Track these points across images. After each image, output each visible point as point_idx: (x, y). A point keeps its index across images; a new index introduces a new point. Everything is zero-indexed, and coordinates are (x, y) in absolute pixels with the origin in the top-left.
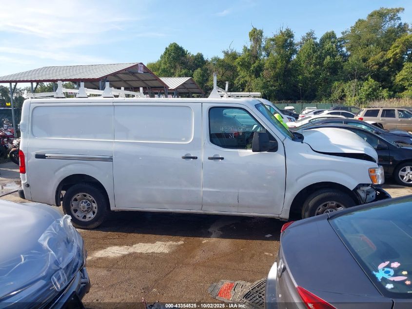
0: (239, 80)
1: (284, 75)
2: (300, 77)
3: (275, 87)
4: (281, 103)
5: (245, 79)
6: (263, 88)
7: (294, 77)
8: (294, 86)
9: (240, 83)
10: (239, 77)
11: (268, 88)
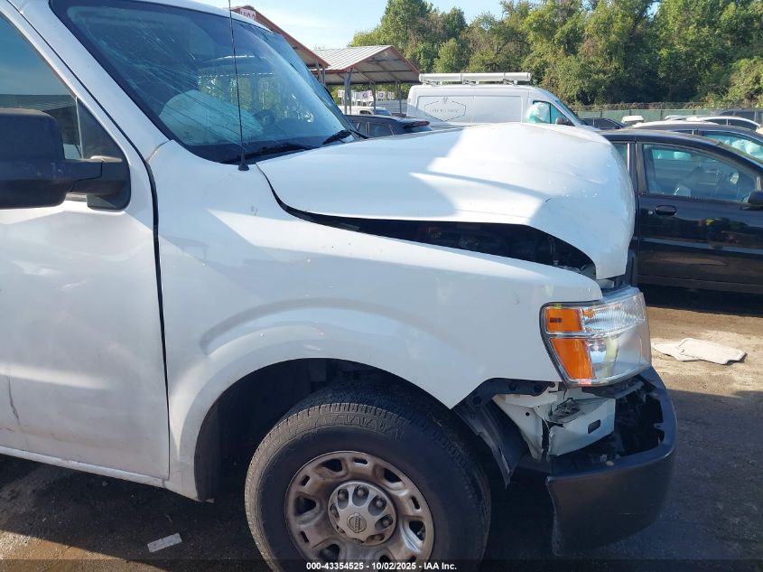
0: (532, 61)
1: (627, 48)
2: (664, 52)
3: (605, 73)
4: (617, 109)
5: (544, 58)
6: (580, 76)
7: (649, 52)
8: (649, 72)
9: (533, 66)
10: (532, 54)
11: (590, 77)
